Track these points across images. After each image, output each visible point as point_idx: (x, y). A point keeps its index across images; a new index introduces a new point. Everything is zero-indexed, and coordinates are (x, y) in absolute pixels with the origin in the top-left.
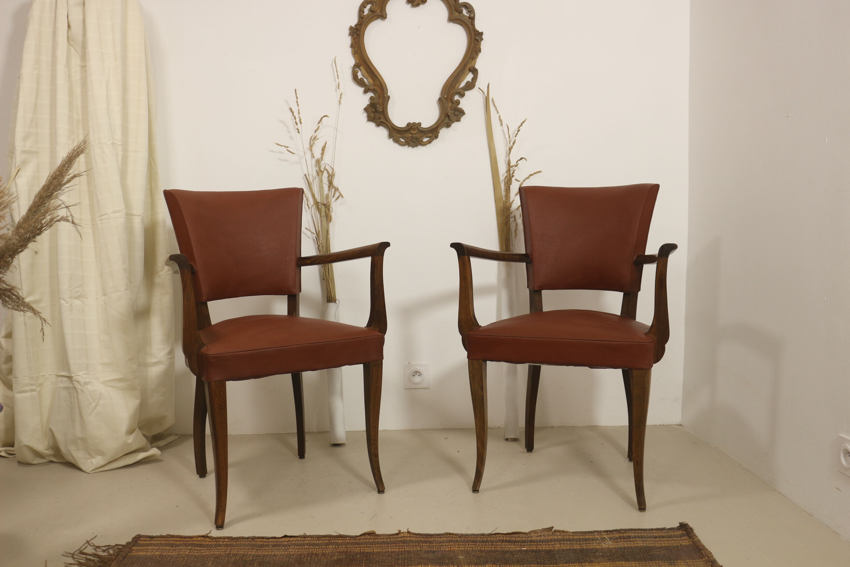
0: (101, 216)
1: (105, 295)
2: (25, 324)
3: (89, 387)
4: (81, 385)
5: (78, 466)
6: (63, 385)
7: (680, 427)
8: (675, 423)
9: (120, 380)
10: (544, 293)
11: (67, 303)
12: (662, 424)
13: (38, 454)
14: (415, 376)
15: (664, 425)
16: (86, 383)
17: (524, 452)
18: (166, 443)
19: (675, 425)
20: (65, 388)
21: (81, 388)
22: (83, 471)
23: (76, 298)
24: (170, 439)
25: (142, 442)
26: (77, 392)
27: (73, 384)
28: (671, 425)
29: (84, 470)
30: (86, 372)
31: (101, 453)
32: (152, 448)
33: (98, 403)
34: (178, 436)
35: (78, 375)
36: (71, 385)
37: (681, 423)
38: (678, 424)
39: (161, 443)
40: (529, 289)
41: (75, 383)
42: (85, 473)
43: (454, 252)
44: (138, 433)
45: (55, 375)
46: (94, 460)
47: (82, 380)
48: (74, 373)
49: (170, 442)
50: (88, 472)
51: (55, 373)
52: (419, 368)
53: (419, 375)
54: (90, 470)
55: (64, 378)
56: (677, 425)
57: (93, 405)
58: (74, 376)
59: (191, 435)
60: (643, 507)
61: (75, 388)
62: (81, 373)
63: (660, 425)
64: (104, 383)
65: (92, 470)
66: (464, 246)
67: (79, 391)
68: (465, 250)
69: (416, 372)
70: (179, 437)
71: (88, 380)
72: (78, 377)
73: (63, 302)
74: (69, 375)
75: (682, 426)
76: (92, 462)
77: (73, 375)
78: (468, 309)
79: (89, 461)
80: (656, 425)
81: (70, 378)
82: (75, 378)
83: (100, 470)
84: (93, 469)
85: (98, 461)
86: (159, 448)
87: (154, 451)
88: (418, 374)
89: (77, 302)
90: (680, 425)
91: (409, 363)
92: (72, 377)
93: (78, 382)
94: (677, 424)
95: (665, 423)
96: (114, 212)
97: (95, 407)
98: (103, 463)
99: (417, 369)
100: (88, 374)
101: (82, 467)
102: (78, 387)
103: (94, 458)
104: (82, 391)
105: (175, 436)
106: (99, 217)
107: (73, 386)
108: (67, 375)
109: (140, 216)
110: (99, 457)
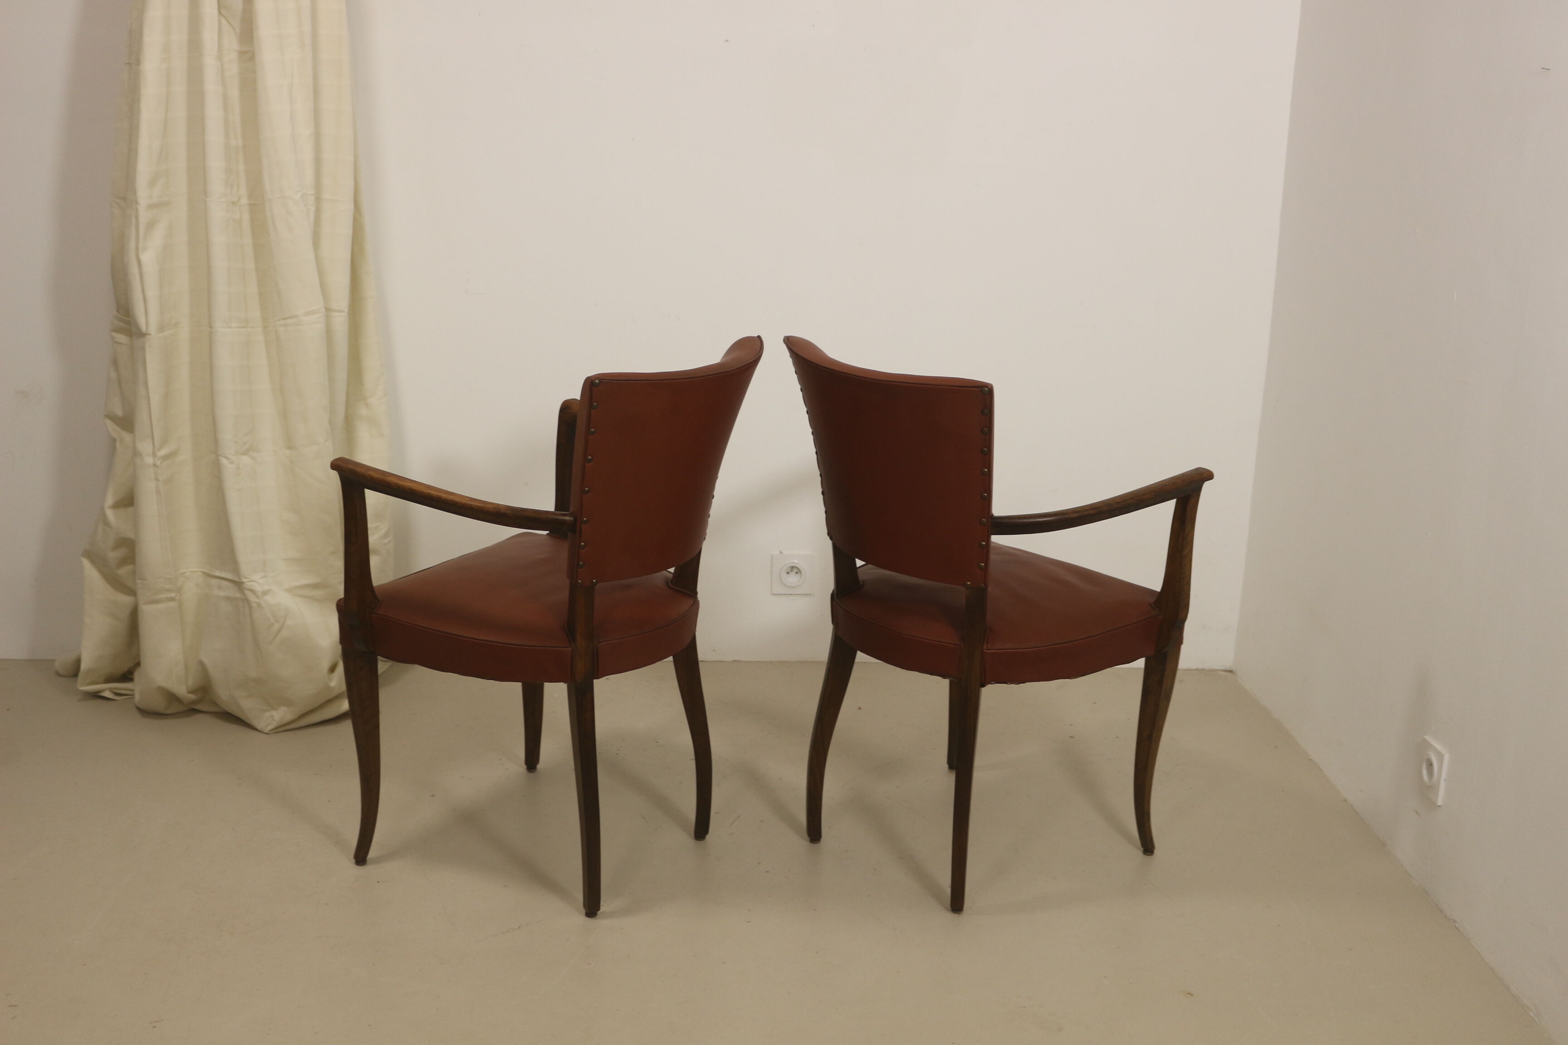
1: (290, 448)
2: (158, 492)
3: (268, 598)
4: (257, 597)
5: (248, 722)
6: (222, 593)
7: (1229, 674)
8: (1223, 668)
9: (315, 586)
11: (232, 463)
12: (1200, 667)
13: (172, 697)
14: (790, 573)
15: (1203, 669)
16: (265, 593)
19: (1221, 670)
20: (228, 599)
21: (257, 600)
22: (256, 730)
23: (244, 454)
26: (250, 607)
27: (244, 594)
28: (1215, 670)
29: (259, 728)
30: (262, 574)
31: (288, 703)
33: (283, 624)
35: (252, 579)
36: (238, 595)
37: (1233, 669)
38: (1228, 669)
41: (246, 592)
42: (259, 733)
45: (203, 572)
46: (274, 713)
47: (258, 588)
48: (246, 576)
50: (266, 731)
51: (204, 570)
52: (796, 561)
53: (797, 573)
54: (270, 728)
55: (224, 583)
56: (1226, 671)
57: (276, 626)
58: (248, 582)
61: (247, 601)
62: (256, 577)
63: (1197, 669)
64: (290, 590)
65: (273, 729)
67: (254, 605)
69: (792, 567)
71: (266, 588)
72: (253, 583)
73: (224, 461)
74: (236, 580)
75: (1233, 673)
76: (272, 716)
77: (244, 580)
79: (268, 714)
80: (1191, 670)
81: (238, 584)
82: (248, 584)
83: (284, 728)
84: (272, 726)
85: (280, 715)
88: (795, 570)
89: (246, 459)
90: (1231, 671)
91: (781, 553)
92: (243, 583)
93: (252, 591)
94: (1225, 669)
95: (1207, 665)
96: (307, 314)
97: (280, 629)
98: (289, 717)
99: (793, 563)
100: (265, 577)
101: (255, 723)
102: (252, 598)
103: (275, 710)
104: (259, 605)
105: (384, 663)
106: (278, 320)
107: (244, 597)
108: (233, 579)
109: (342, 311)
110: (283, 709)
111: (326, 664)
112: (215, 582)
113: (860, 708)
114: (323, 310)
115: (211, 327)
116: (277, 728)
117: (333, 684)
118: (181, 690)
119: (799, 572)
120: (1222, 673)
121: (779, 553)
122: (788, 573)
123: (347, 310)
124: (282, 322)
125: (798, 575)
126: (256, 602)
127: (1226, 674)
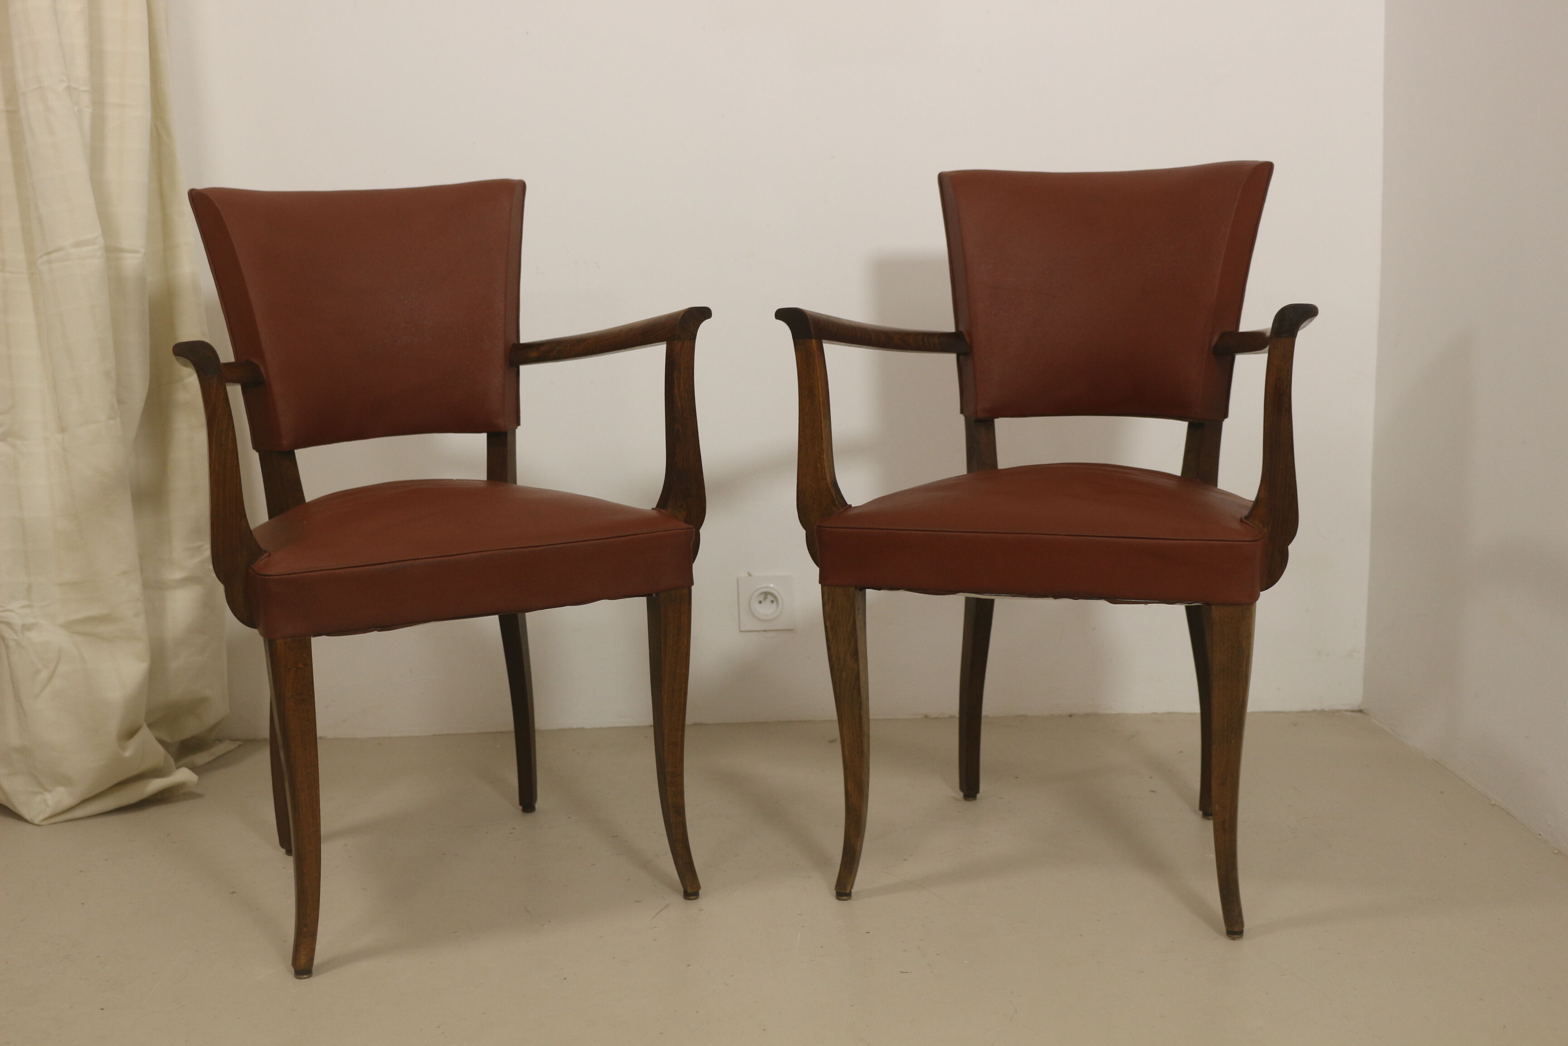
0: (49, 253)
1: (62, 430)
3: (33, 635)
4: (15, 631)
5: (13, 810)
7: (1359, 714)
8: (1348, 708)
9: (101, 619)
10: (1002, 425)
12: (1318, 707)
14: (763, 602)
15: (1322, 712)
16: (27, 628)
17: (958, 800)
18: (210, 759)
19: (1347, 711)
21: (15, 637)
22: (26, 821)
24: (220, 749)
25: (158, 755)
26: (7, 647)
28: (1339, 711)
29: (28, 817)
30: (26, 602)
31: (64, 781)
32: (178, 768)
33: (54, 671)
34: (238, 743)
35: (9, 608)
37: (1362, 707)
38: (1356, 708)
39: (201, 759)
40: (964, 415)
41: (2, 626)
42: (31, 825)
43: (784, 330)
44: (146, 735)
46: (48, 797)
47: (17, 621)
49: (220, 756)
50: (36, 822)
52: (772, 585)
53: (772, 602)
54: (41, 817)
56: (1352, 711)
57: (44, 674)
59: (265, 740)
60: (1236, 929)
61: (2, 638)
62: (14, 606)
63: (1315, 711)
64: (67, 626)
65: (46, 819)
66: (809, 317)
67: (12, 644)
68: (811, 326)
69: (766, 594)
70: (240, 746)
71: (30, 620)
72: (9, 613)
75: (1363, 713)
76: (45, 801)
78: (819, 465)
79: (38, 798)
80: (1306, 712)
82: (3, 615)
83: (63, 818)
84: (46, 815)
85: (59, 799)
86: (194, 768)
87: (183, 775)
88: (770, 598)
90: (1361, 711)
91: (750, 575)
93: (10, 625)
94: (1352, 709)
95: (1326, 706)
96: (78, 245)
97: (50, 678)
98: (68, 801)
99: (767, 587)
100: (29, 606)
101: (23, 811)
102: (10, 636)
103: (49, 791)
104: (18, 644)
106: (41, 257)
109: (136, 251)
110: (61, 790)
111: (114, 725)
114: (102, 240)
116: (51, 817)
117: (129, 754)
119: (775, 600)
120: (1348, 713)
121: (747, 575)
122: (760, 602)
123: (143, 251)
124: (45, 258)
125: (775, 603)
126: (14, 640)
127: (1353, 714)
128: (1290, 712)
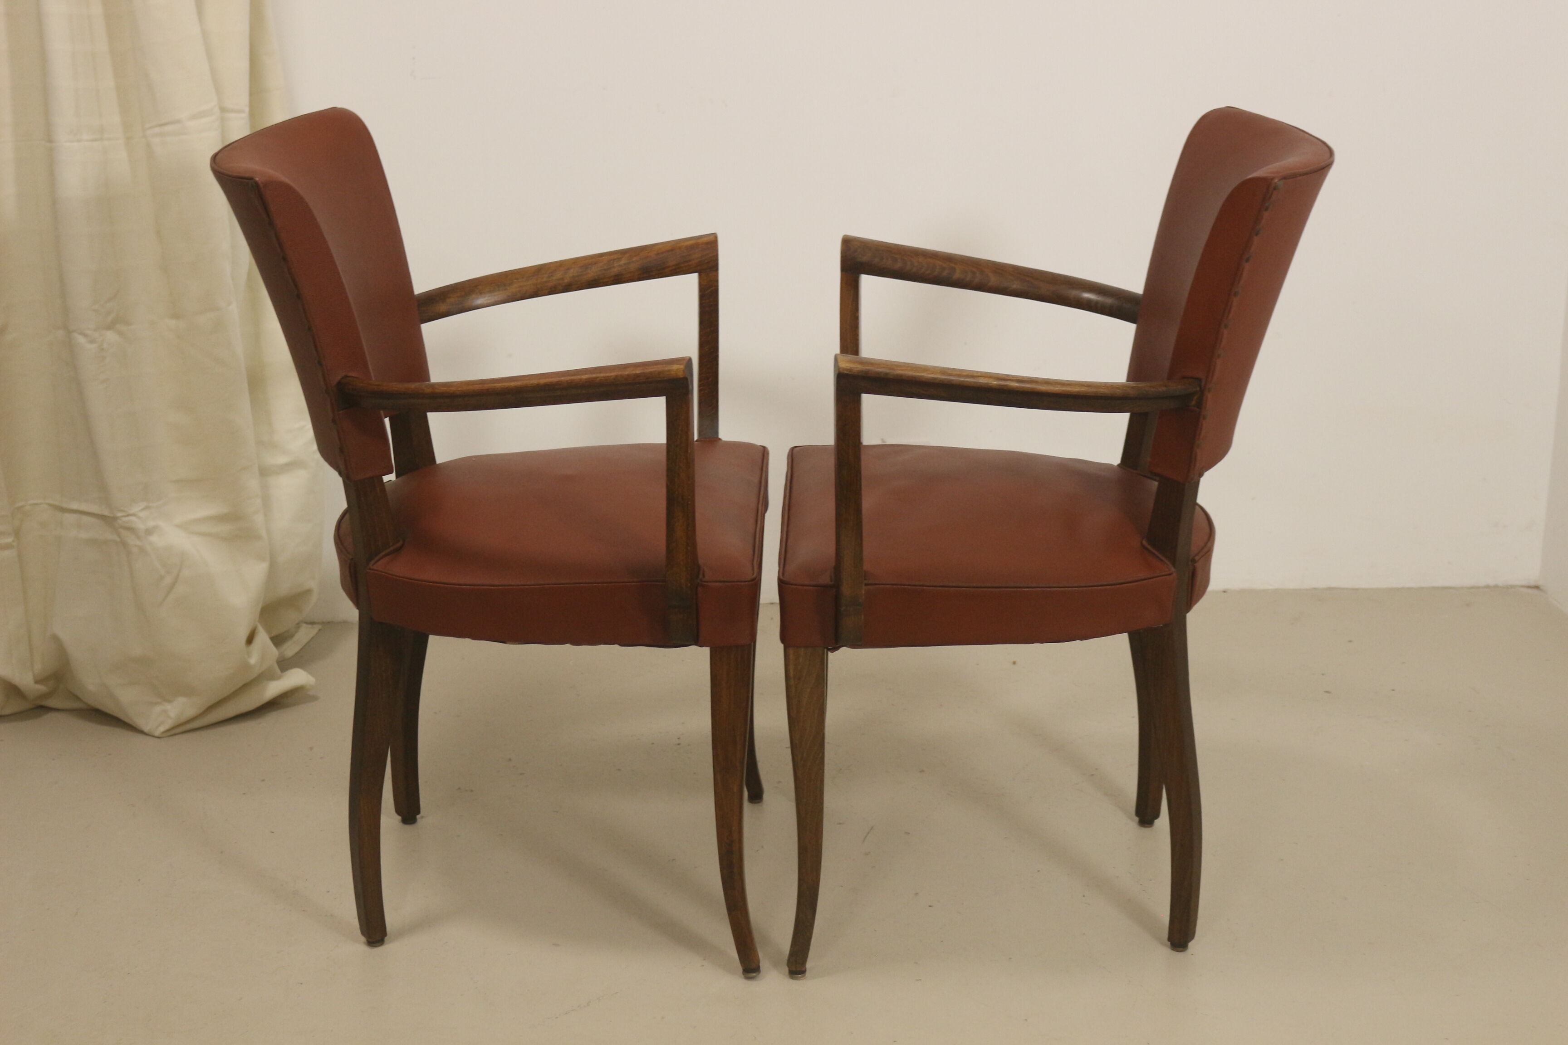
0: (161, 127)
1: (176, 316)
3: (154, 539)
4: (138, 537)
5: (134, 725)
6: (84, 535)
7: (1535, 591)
8: (1525, 583)
9: (221, 518)
11: (92, 341)
12: (1491, 582)
16: (149, 532)
18: (296, 649)
19: (1522, 586)
20: (93, 542)
21: (138, 543)
22: (142, 732)
23: (109, 327)
24: (301, 636)
25: (272, 654)
26: (129, 553)
27: (119, 535)
28: (1512, 587)
29: (146, 729)
30: (143, 505)
31: (188, 691)
33: (178, 575)
34: (317, 628)
35: (131, 512)
36: (110, 536)
37: (1540, 583)
38: (1532, 583)
39: (288, 650)
41: (124, 533)
42: (148, 737)
44: (263, 638)
45: (52, 504)
46: (168, 707)
47: (140, 526)
48: (122, 508)
49: (305, 645)
50: (157, 734)
54: (162, 729)
55: (85, 519)
56: (1529, 587)
57: (168, 580)
58: (123, 516)
61: (124, 544)
62: (135, 509)
63: (1488, 587)
64: (184, 526)
65: (167, 730)
67: (135, 550)
70: (320, 630)
71: (151, 524)
72: (131, 518)
73: (81, 340)
74: (106, 513)
75: (1541, 590)
76: (165, 711)
77: (119, 514)
79: (158, 709)
80: (1478, 588)
81: (109, 520)
82: (125, 520)
83: (184, 729)
84: (166, 726)
85: (176, 709)
87: (298, 678)
89: (112, 336)
90: (1537, 587)
92: (115, 518)
93: (131, 529)
94: (1528, 584)
95: (1500, 582)
96: (194, 117)
97: (173, 586)
98: (191, 712)
100: (148, 507)
101: (140, 723)
102: (132, 540)
103: (169, 702)
104: (142, 550)
105: (310, 626)
106: (151, 128)
107: (118, 539)
108: (100, 513)
109: (240, 111)
110: (181, 701)
111: (240, 632)
112: (70, 518)
113: (1014, 663)
114: (217, 110)
115: (50, 140)
116: (172, 728)
117: (253, 661)
118: (25, 680)
120: (1524, 590)
123: (247, 109)
124: (157, 130)
126: (136, 546)
127: (1530, 591)
128: (1462, 588)
